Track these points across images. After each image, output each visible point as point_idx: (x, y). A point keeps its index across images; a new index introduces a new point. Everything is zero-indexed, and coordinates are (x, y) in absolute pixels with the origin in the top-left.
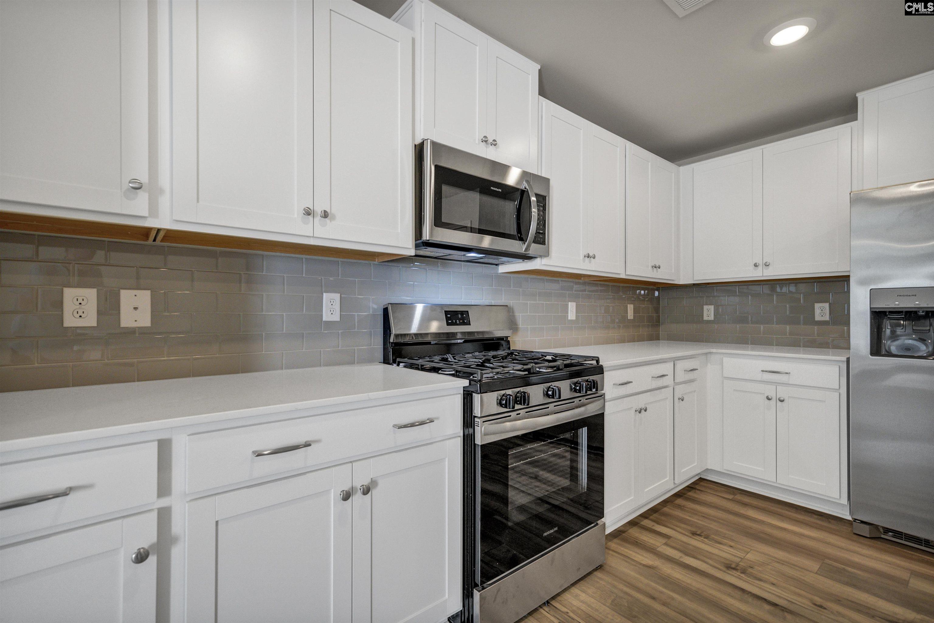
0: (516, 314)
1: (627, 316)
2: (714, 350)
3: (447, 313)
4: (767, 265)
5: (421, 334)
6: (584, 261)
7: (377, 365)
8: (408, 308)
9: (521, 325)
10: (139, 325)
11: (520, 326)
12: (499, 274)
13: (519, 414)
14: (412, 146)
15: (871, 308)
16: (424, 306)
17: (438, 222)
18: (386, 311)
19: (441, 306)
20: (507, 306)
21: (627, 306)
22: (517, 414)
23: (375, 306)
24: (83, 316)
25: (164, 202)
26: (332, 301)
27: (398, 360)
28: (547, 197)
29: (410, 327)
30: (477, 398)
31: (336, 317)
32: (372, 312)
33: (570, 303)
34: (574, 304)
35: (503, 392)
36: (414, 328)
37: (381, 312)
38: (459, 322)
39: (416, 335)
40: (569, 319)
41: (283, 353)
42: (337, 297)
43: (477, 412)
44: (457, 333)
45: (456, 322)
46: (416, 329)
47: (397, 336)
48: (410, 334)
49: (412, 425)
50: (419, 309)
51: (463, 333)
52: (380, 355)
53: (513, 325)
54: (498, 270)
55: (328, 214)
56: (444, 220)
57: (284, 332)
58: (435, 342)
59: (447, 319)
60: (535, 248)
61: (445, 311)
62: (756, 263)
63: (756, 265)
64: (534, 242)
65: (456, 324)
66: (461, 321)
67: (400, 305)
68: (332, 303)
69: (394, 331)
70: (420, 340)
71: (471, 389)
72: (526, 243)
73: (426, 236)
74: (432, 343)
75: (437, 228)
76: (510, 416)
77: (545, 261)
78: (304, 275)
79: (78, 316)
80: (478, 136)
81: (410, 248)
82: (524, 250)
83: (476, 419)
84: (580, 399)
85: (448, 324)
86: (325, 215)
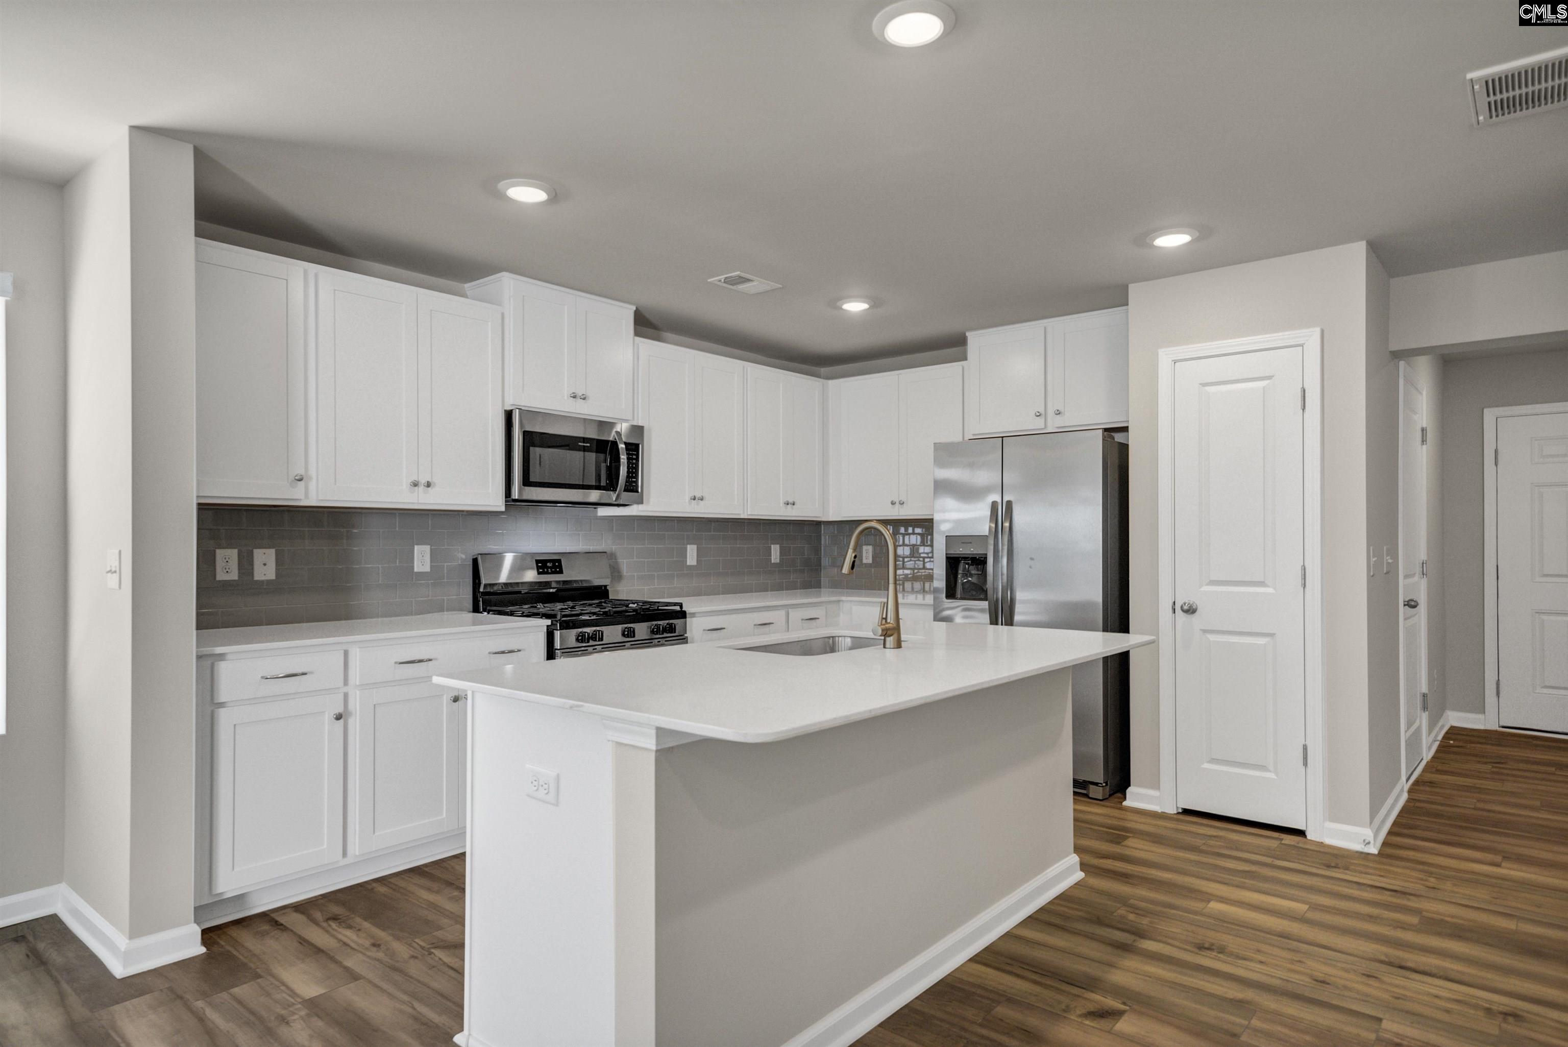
0: (619, 560)
1: (771, 559)
2: (844, 598)
3: (537, 561)
4: (902, 503)
5: (511, 584)
6: (690, 504)
7: (466, 614)
8: (497, 558)
9: (625, 570)
10: (266, 579)
11: (625, 574)
12: (598, 518)
13: (596, 649)
14: (502, 412)
15: (946, 554)
16: (515, 556)
17: (527, 482)
18: (475, 562)
19: (532, 555)
20: (605, 552)
21: (771, 547)
22: (594, 649)
23: (464, 556)
24: (229, 571)
25: (312, 485)
26: (423, 553)
27: (488, 608)
28: (640, 446)
29: (498, 577)
30: (557, 634)
31: (427, 568)
32: (461, 562)
33: (688, 546)
34: (695, 547)
35: (580, 630)
36: (503, 578)
37: (471, 563)
38: (551, 570)
39: (506, 584)
40: (688, 564)
41: (378, 603)
42: (427, 549)
43: (557, 645)
44: (551, 582)
45: (548, 570)
46: (505, 579)
47: (486, 586)
48: (499, 584)
49: (503, 652)
50: (509, 558)
51: (558, 582)
52: (469, 604)
53: (616, 573)
54: (597, 512)
55: (430, 484)
56: (532, 479)
57: (380, 582)
58: (526, 591)
59: (538, 568)
60: (626, 496)
61: (536, 560)
62: (892, 501)
63: (893, 503)
64: (625, 490)
65: (547, 573)
66: (553, 570)
67: (489, 556)
68: (423, 554)
69: (484, 581)
70: (510, 589)
71: (553, 627)
72: (617, 492)
73: (515, 495)
74: (523, 592)
75: (526, 488)
76: (587, 650)
77: (641, 507)
78: (397, 529)
79: (225, 571)
80: (566, 393)
81: (500, 506)
82: (614, 499)
83: (557, 651)
84: (659, 640)
85: (539, 573)
86: (429, 485)
